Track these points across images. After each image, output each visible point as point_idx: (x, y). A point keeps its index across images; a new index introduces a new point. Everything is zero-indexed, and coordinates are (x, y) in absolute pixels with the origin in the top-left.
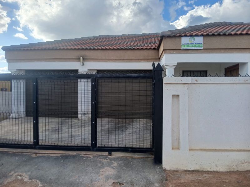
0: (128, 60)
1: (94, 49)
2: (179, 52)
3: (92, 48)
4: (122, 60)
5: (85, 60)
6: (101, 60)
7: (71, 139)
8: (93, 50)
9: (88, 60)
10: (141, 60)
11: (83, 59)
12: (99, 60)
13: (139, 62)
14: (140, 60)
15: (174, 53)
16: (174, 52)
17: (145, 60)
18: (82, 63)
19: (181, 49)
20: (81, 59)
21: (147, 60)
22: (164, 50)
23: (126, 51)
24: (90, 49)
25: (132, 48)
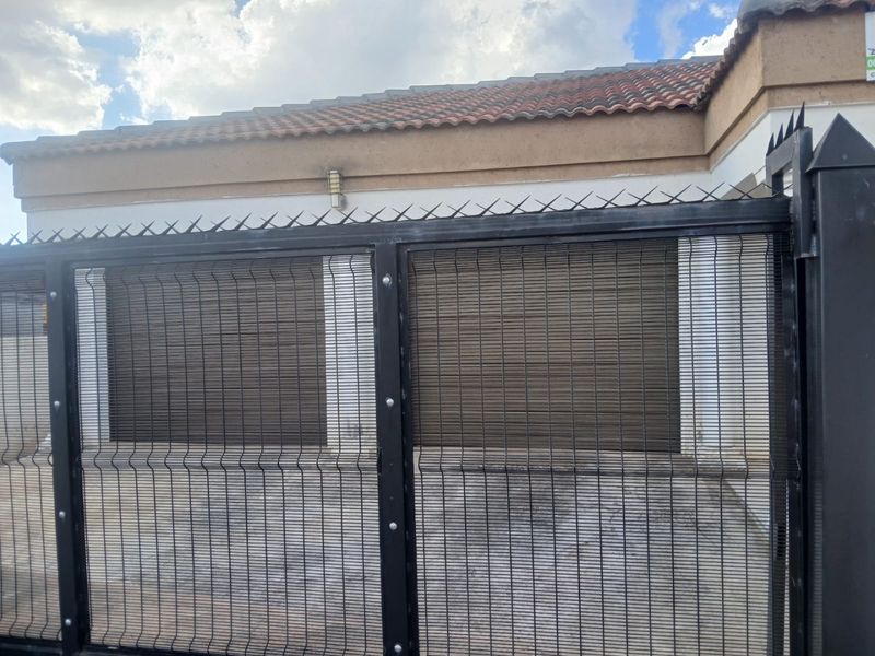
0: (551, 171)
1: (391, 130)
2: (852, 98)
3: (382, 125)
4: (519, 173)
5: (353, 182)
6: (422, 180)
7: (281, 575)
8: (386, 135)
9: (365, 181)
10: (615, 166)
11: (343, 179)
12: (410, 180)
13: (607, 177)
14: (608, 168)
15: (826, 103)
16: (823, 98)
17: (636, 166)
18: (335, 200)
19: (863, 82)
20: (334, 177)
21: (644, 165)
22: (763, 90)
23: (539, 128)
24: (374, 131)
25: (571, 114)
